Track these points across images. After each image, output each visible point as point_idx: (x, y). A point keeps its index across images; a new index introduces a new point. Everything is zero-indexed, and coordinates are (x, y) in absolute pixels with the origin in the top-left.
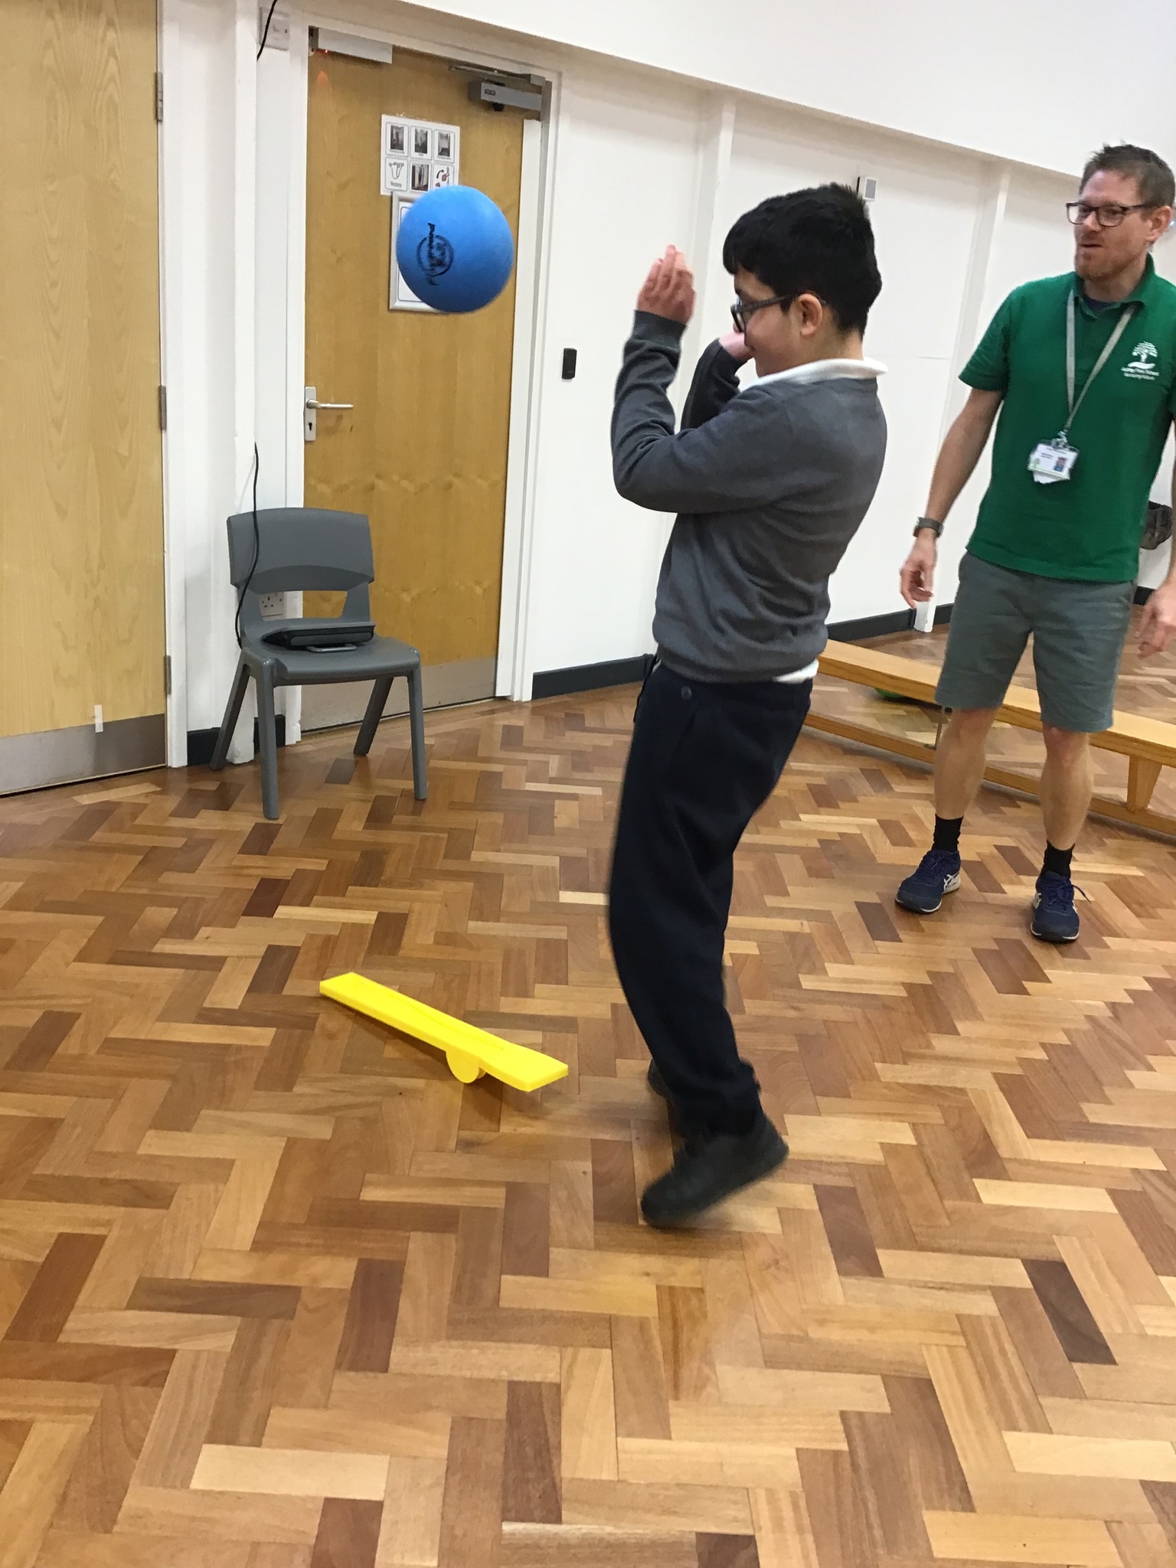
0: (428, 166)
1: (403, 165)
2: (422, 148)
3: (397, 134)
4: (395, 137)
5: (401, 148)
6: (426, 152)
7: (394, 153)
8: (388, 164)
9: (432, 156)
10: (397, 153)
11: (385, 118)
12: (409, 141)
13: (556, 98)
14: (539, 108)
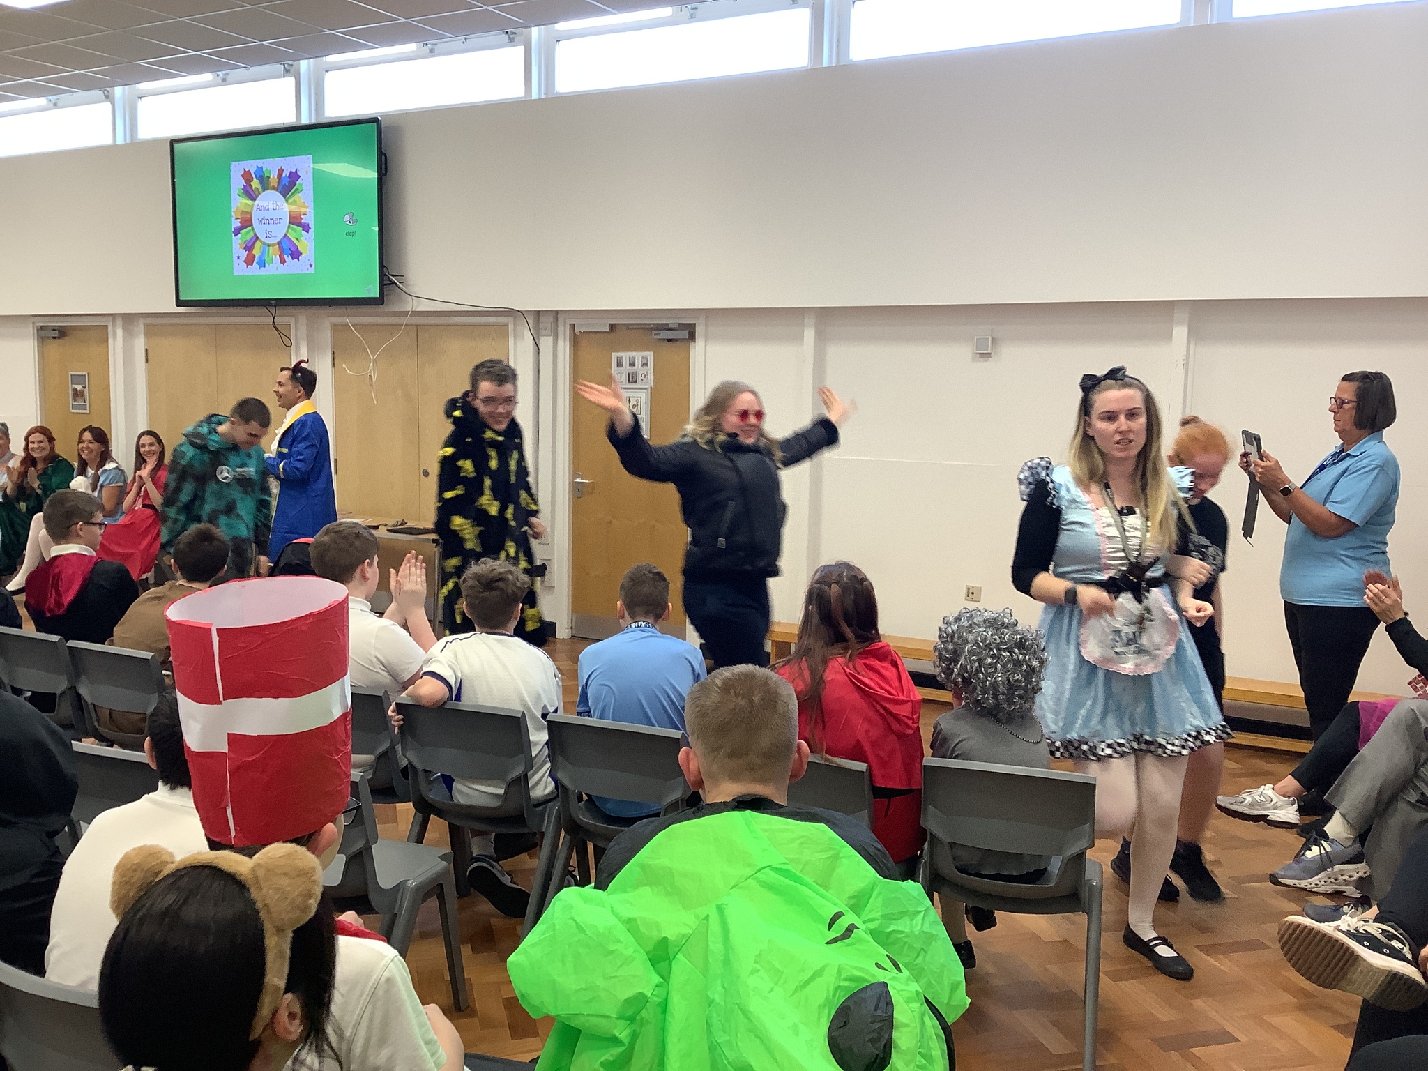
0: (636, 372)
1: (623, 373)
2: (632, 364)
4: (619, 362)
5: (622, 366)
6: (634, 366)
7: (619, 368)
9: (638, 366)
11: (613, 354)
12: (626, 363)
13: (699, 330)
14: (687, 337)
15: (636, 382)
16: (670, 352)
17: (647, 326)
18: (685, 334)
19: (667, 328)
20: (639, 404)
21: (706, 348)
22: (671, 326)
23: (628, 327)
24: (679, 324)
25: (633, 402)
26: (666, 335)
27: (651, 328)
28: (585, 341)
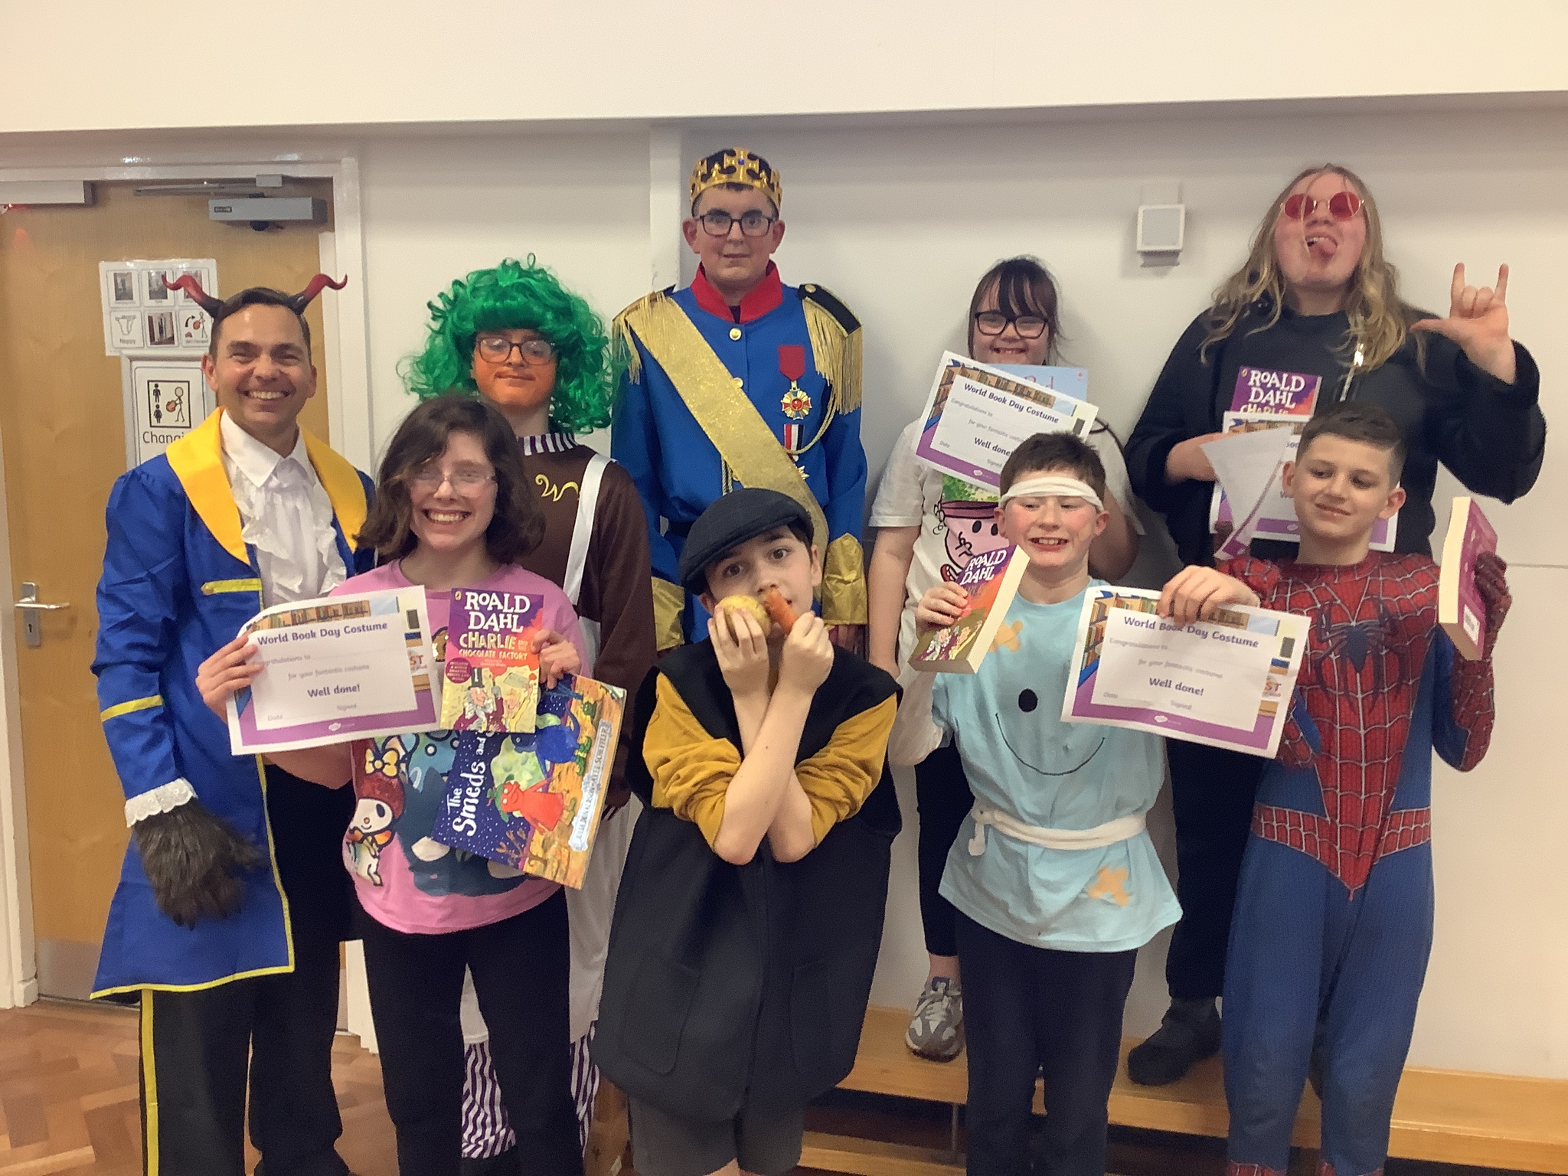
0: (171, 314)
1: (134, 317)
2: (159, 293)
3: (123, 282)
4: (120, 287)
5: (130, 298)
6: (166, 298)
7: (120, 305)
8: (113, 318)
10: (124, 304)
11: (103, 266)
12: (140, 289)
13: (343, 196)
14: (309, 216)
15: (175, 340)
16: (263, 257)
17: (187, 189)
18: (300, 207)
19: (247, 189)
20: (184, 399)
21: (362, 244)
22: (260, 186)
23: (139, 190)
24: (284, 179)
25: (168, 394)
26: (247, 210)
27: (206, 194)
28: (20, 232)
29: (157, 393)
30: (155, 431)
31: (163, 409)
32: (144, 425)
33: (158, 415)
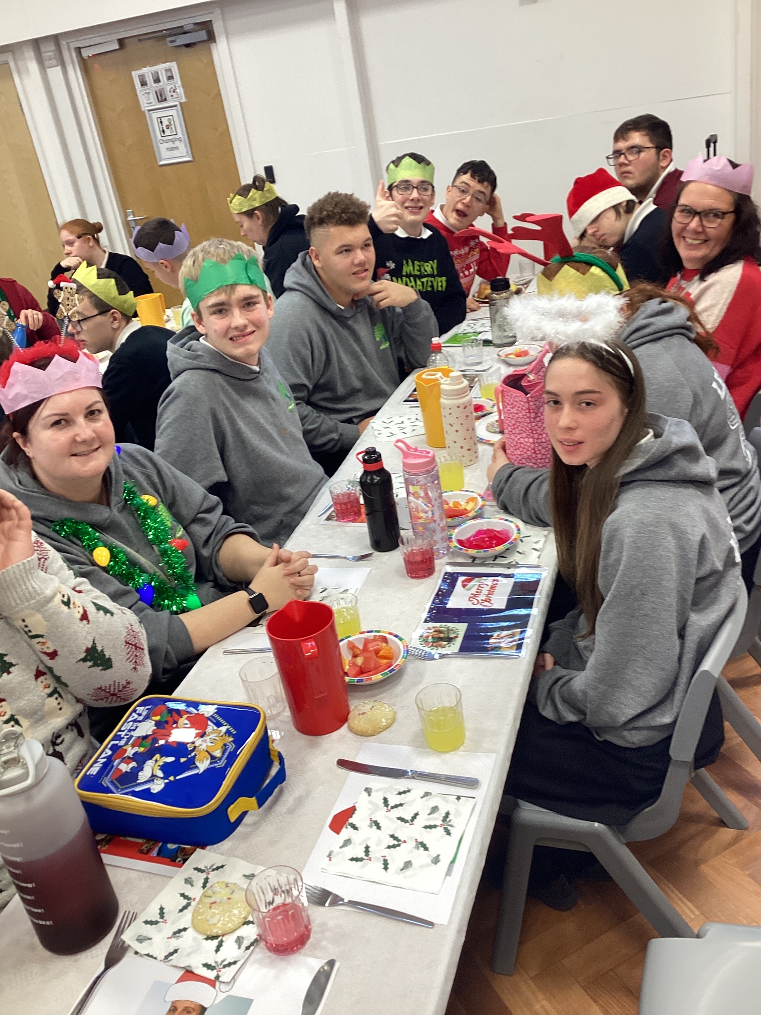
1: (150, 92)
2: (157, 80)
3: (142, 78)
4: (142, 81)
5: (146, 84)
6: (160, 82)
7: (143, 89)
8: (142, 95)
9: (163, 82)
10: (145, 87)
11: (134, 73)
12: (150, 80)
13: (217, 28)
14: (205, 38)
15: (165, 100)
16: (192, 58)
17: (159, 34)
18: (203, 35)
19: (182, 31)
20: (172, 123)
21: (229, 47)
22: (186, 29)
23: (140, 38)
24: (195, 24)
25: (165, 122)
26: (182, 40)
27: (164, 37)
28: (96, 66)
29: (161, 122)
30: (165, 138)
31: (165, 129)
32: (159, 137)
33: (164, 131)
